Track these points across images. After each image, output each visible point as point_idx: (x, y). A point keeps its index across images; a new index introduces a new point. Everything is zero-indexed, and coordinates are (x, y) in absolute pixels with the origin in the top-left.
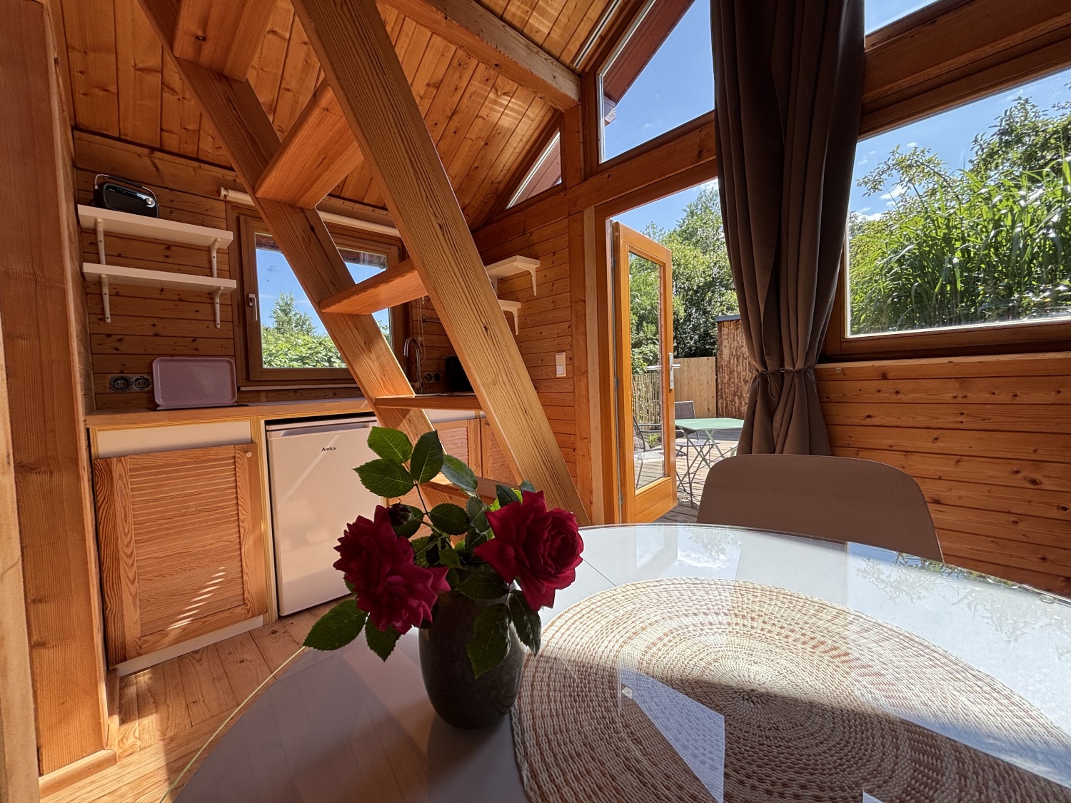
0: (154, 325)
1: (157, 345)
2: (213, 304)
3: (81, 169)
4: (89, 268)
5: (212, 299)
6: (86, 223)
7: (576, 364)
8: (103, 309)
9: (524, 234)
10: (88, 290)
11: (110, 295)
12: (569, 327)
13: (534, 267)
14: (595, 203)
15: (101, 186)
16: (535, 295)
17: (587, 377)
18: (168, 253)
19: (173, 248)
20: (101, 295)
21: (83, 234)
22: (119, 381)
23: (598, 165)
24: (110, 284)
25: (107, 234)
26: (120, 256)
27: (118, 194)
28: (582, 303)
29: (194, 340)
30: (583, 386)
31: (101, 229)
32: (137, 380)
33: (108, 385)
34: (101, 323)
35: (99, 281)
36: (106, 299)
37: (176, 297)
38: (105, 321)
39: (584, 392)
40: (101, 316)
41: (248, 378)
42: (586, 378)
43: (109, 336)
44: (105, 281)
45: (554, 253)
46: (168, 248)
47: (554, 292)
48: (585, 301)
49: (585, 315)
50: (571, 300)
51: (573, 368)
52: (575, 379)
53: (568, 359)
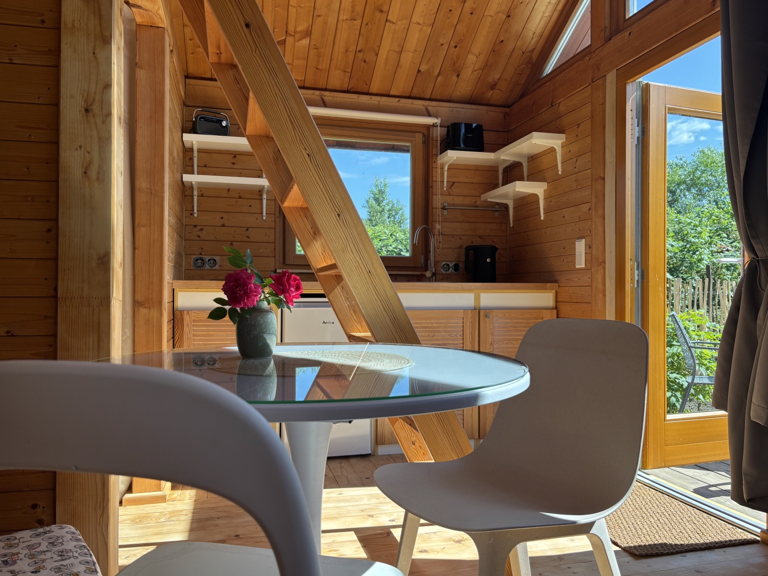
0: (222, 218)
1: (223, 234)
2: (261, 200)
3: (188, 106)
4: (187, 178)
5: (261, 195)
6: (187, 145)
7: (594, 252)
8: (193, 207)
9: (552, 106)
10: (186, 193)
11: (198, 196)
12: (590, 209)
13: (559, 142)
14: (617, 66)
15: (196, 118)
16: (560, 173)
17: (604, 268)
18: (234, 161)
19: (237, 156)
20: (192, 196)
21: (187, 153)
22: (199, 261)
23: (625, 21)
24: (198, 188)
25: (199, 151)
26: (205, 166)
27: (205, 122)
28: (601, 181)
29: (247, 230)
30: (600, 277)
31: (195, 148)
32: (209, 260)
33: (192, 263)
34: (192, 217)
35: (191, 187)
36: (195, 198)
37: (237, 196)
38: (193, 216)
39: (600, 286)
40: (191, 212)
41: (284, 262)
42: (602, 270)
43: (195, 226)
44: (195, 187)
45: (578, 125)
46: (235, 157)
47: (577, 170)
48: (604, 179)
49: (604, 195)
50: (592, 178)
51: (592, 257)
52: (593, 270)
53: (588, 247)
